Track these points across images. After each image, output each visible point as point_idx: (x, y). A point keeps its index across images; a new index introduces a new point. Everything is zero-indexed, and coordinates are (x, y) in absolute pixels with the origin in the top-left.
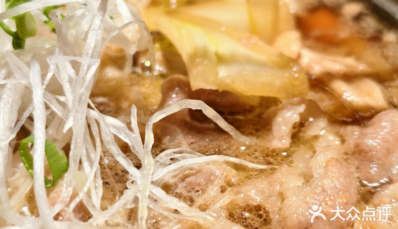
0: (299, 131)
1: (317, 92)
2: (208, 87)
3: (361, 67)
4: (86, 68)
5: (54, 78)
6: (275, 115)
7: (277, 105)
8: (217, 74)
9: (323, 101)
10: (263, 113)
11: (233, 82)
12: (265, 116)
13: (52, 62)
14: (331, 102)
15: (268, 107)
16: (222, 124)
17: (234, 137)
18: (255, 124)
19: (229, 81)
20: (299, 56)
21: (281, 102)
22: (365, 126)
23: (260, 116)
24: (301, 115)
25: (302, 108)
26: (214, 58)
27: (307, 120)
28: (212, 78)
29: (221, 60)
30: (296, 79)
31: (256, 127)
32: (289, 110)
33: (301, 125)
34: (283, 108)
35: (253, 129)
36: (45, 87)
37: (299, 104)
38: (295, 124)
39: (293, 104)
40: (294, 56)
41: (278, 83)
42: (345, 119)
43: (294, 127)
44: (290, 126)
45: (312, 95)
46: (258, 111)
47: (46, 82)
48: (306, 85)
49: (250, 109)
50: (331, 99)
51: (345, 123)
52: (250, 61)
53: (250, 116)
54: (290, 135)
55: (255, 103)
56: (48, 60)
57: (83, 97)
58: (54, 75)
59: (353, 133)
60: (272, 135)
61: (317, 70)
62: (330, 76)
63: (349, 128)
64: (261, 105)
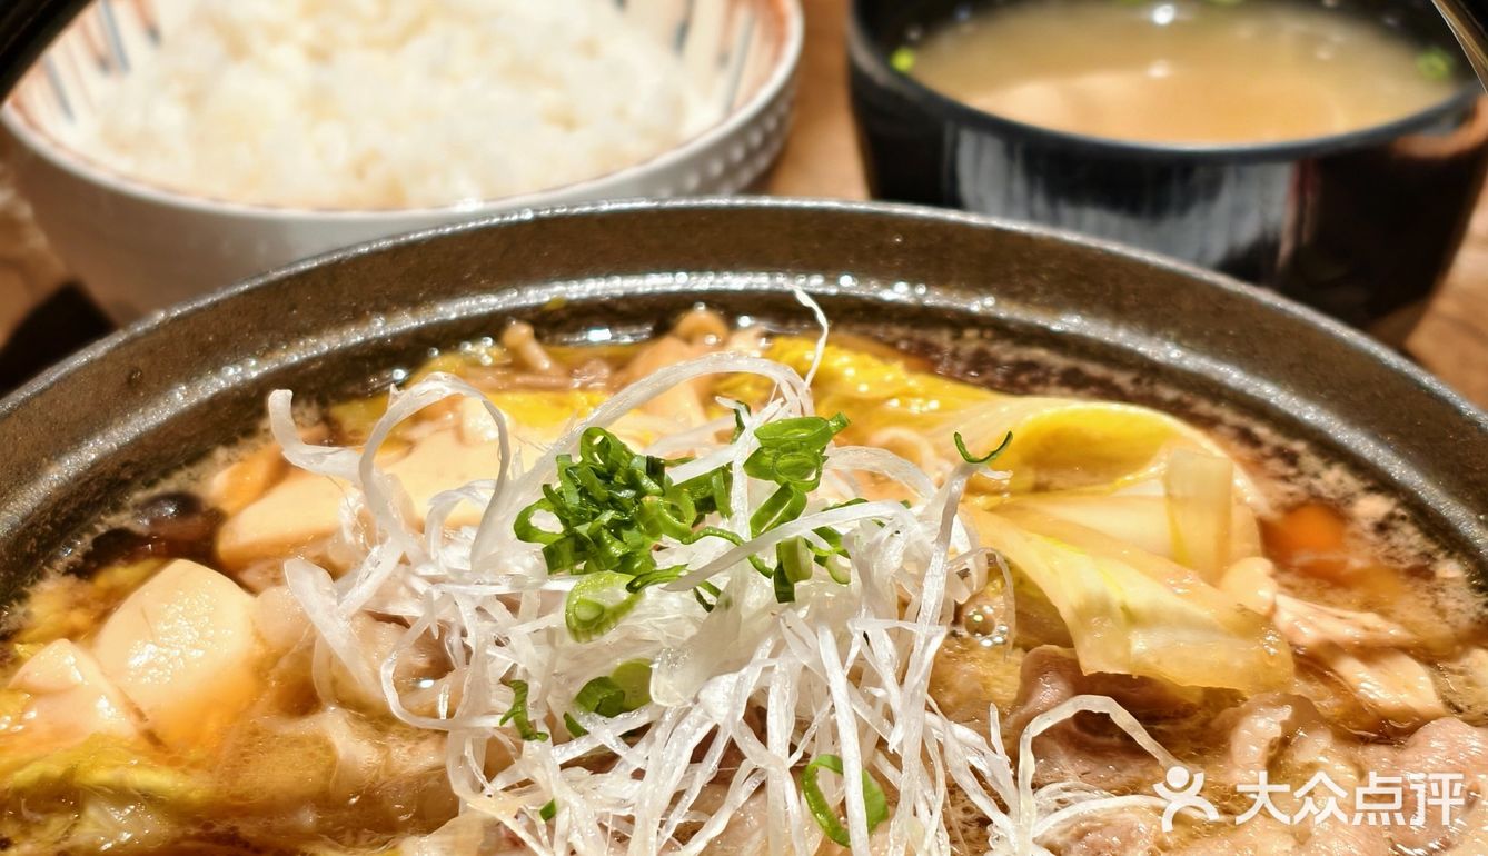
0: (1281, 754)
1: (1309, 680)
2: (1111, 671)
3: (1393, 632)
4: (922, 642)
5: (860, 658)
6: (1234, 724)
7: (1236, 705)
8: (1128, 645)
9: (1322, 699)
10: (1210, 720)
11: (1159, 662)
12: (1214, 724)
13: (856, 629)
14: (1338, 701)
15: (1219, 709)
16: (1143, 738)
17: (1162, 762)
18: (1195, 740)
19: (1151, 660)
20: (1274, 608)
21: (1245, 700)
22: (1401, 747)
23: (1205, 724)
24: (1284, 724)
25: (1286, 713)
26: (1121, 615)
27: (1293, 734)
28: (1119, 654)
29: (1133, 619)
30: (1272, 657)
31: (1197, 746)
32: (1263, 716)
33: (1284, 744)
34: (1249, 712)
35: (1192, 749)
36: (848, 672)
37: (1280, 703)
38: (1272, 741)
39: (1267, 705)
40: (1264, 609)
41: (1239, 663)
42: (1364, 733)
43: (1272, 747)
44: (1265, 744)
45: (1300, 687)
46: (1201, 716)
47: (849, 664)
48: (1290, 667)
49: (1186, 712)
50: (1337, 695)
51: (1365, 741)
52: (1185, 622)
53: (1187, 725)
54: (1265, 761)
55: (1194, 700)
56: (849, 625)
57: (919, 692)
58: (860, 653)
59: (1379, 759)
60: (1232, 762)
61: (1309, 636)
62: (1335, 649)
63: (1373, 750)
64: (1206, 703)
